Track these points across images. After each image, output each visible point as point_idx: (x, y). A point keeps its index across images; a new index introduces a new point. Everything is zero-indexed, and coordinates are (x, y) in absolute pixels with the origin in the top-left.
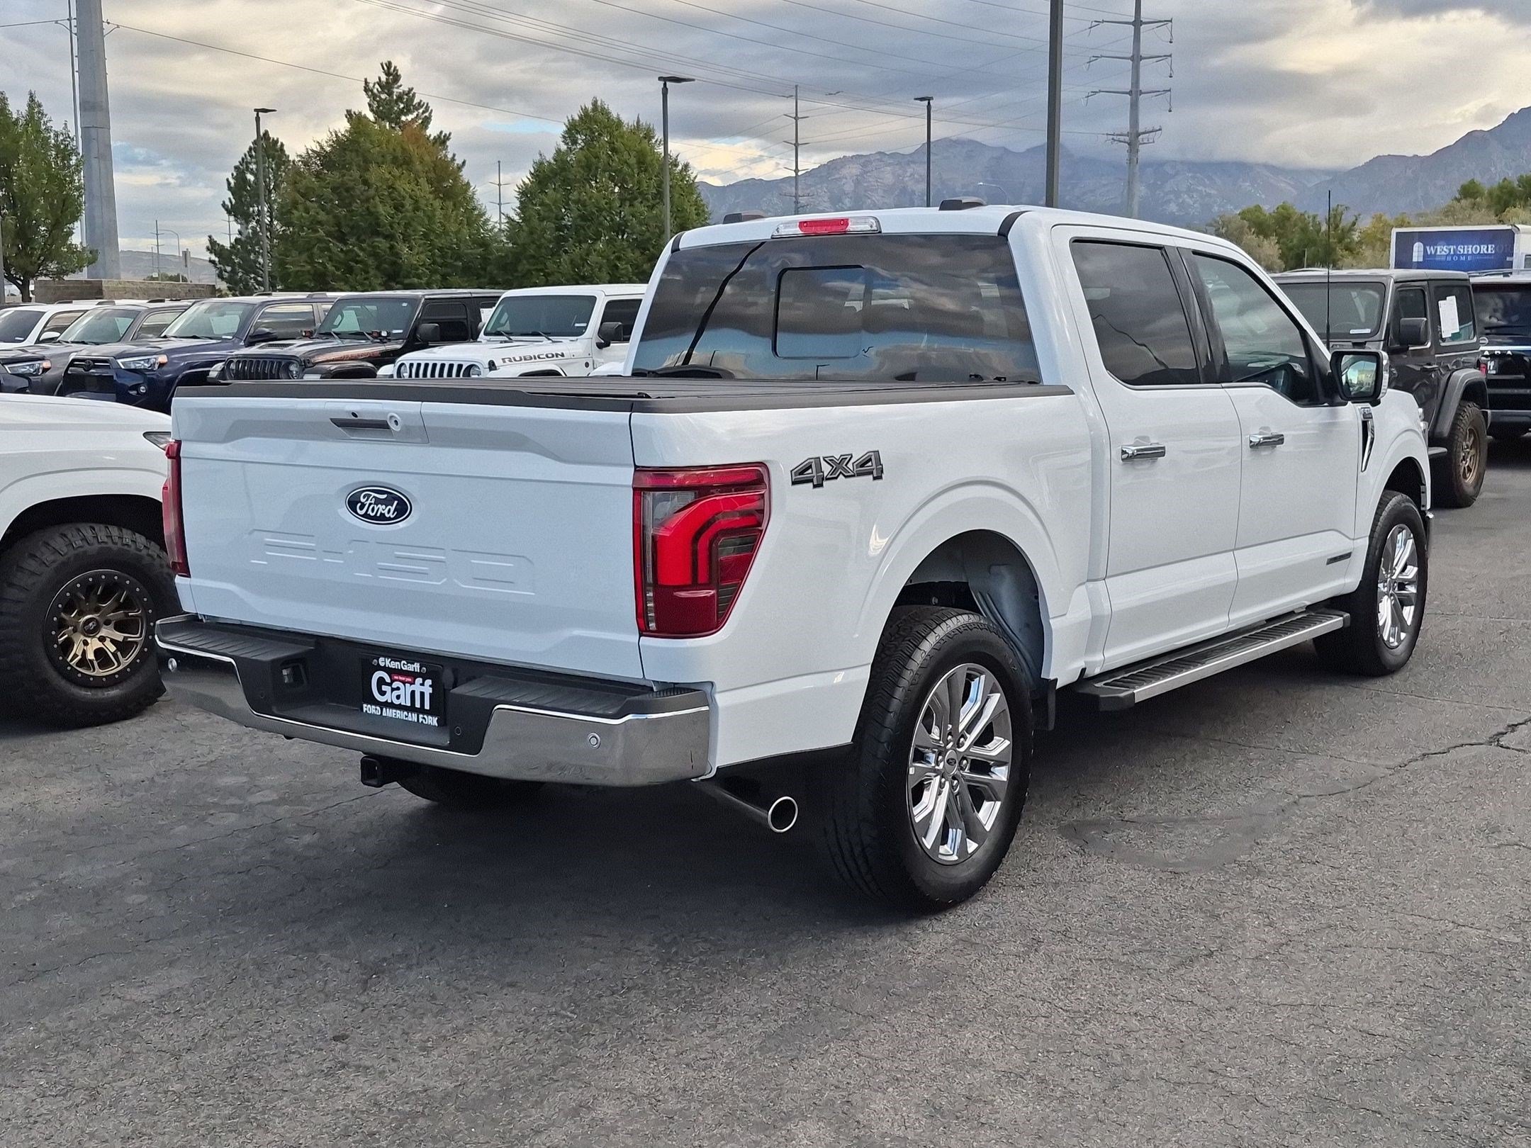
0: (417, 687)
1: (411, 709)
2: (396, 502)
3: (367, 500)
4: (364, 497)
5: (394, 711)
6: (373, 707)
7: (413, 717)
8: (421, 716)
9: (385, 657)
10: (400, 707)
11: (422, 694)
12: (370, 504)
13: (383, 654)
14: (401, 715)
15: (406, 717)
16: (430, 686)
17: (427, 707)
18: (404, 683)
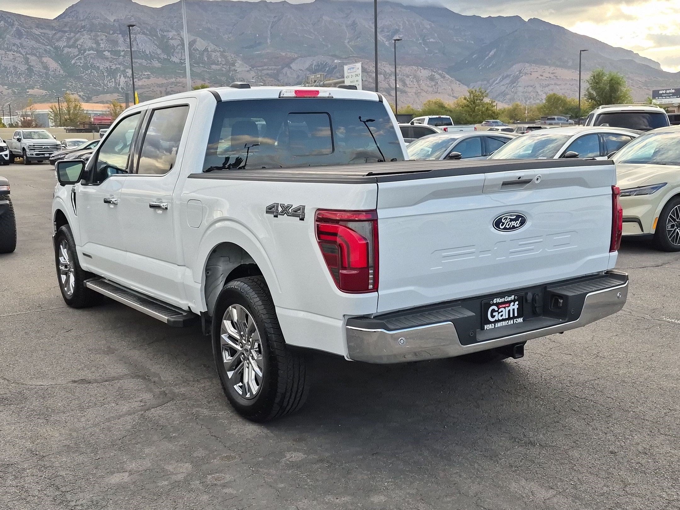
0: (511, 308)
1: (509, 318)
2: (520, 219)
3: (506, 221)
4: (504, 219)
5: (502, 323)
6: (490, 325)
7: (511, 322)
8: (515, 320)
9: (496, 298)
10: (503, 320)
11: (514, 310)
12: (507, 222)
13: (495, 297)
14: (504, 323)
15: (508, 323)
16: (517, 304)
17: (516, 315)
18: (505, 308)
